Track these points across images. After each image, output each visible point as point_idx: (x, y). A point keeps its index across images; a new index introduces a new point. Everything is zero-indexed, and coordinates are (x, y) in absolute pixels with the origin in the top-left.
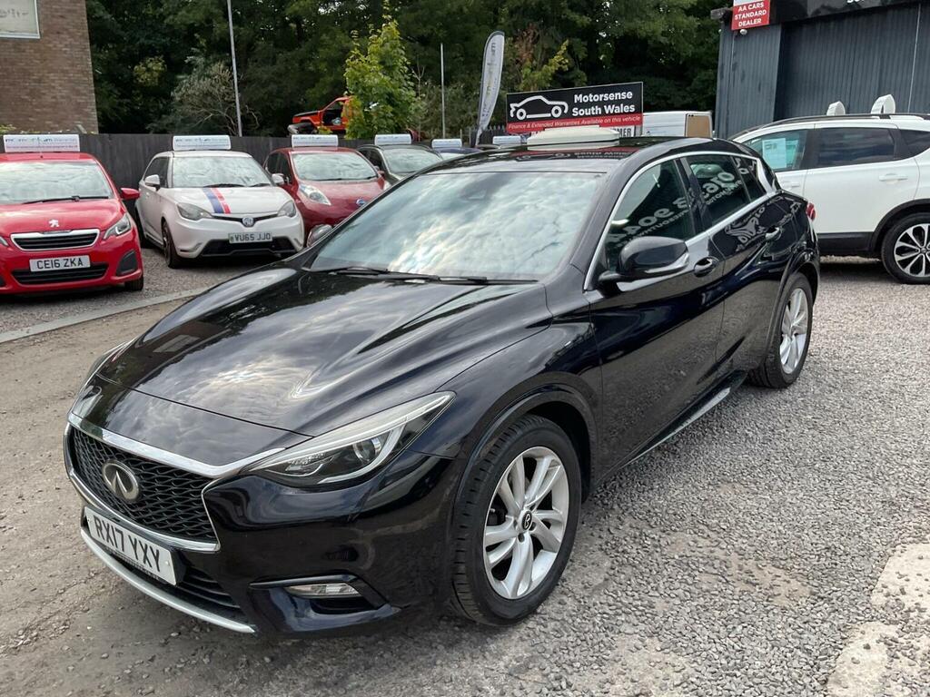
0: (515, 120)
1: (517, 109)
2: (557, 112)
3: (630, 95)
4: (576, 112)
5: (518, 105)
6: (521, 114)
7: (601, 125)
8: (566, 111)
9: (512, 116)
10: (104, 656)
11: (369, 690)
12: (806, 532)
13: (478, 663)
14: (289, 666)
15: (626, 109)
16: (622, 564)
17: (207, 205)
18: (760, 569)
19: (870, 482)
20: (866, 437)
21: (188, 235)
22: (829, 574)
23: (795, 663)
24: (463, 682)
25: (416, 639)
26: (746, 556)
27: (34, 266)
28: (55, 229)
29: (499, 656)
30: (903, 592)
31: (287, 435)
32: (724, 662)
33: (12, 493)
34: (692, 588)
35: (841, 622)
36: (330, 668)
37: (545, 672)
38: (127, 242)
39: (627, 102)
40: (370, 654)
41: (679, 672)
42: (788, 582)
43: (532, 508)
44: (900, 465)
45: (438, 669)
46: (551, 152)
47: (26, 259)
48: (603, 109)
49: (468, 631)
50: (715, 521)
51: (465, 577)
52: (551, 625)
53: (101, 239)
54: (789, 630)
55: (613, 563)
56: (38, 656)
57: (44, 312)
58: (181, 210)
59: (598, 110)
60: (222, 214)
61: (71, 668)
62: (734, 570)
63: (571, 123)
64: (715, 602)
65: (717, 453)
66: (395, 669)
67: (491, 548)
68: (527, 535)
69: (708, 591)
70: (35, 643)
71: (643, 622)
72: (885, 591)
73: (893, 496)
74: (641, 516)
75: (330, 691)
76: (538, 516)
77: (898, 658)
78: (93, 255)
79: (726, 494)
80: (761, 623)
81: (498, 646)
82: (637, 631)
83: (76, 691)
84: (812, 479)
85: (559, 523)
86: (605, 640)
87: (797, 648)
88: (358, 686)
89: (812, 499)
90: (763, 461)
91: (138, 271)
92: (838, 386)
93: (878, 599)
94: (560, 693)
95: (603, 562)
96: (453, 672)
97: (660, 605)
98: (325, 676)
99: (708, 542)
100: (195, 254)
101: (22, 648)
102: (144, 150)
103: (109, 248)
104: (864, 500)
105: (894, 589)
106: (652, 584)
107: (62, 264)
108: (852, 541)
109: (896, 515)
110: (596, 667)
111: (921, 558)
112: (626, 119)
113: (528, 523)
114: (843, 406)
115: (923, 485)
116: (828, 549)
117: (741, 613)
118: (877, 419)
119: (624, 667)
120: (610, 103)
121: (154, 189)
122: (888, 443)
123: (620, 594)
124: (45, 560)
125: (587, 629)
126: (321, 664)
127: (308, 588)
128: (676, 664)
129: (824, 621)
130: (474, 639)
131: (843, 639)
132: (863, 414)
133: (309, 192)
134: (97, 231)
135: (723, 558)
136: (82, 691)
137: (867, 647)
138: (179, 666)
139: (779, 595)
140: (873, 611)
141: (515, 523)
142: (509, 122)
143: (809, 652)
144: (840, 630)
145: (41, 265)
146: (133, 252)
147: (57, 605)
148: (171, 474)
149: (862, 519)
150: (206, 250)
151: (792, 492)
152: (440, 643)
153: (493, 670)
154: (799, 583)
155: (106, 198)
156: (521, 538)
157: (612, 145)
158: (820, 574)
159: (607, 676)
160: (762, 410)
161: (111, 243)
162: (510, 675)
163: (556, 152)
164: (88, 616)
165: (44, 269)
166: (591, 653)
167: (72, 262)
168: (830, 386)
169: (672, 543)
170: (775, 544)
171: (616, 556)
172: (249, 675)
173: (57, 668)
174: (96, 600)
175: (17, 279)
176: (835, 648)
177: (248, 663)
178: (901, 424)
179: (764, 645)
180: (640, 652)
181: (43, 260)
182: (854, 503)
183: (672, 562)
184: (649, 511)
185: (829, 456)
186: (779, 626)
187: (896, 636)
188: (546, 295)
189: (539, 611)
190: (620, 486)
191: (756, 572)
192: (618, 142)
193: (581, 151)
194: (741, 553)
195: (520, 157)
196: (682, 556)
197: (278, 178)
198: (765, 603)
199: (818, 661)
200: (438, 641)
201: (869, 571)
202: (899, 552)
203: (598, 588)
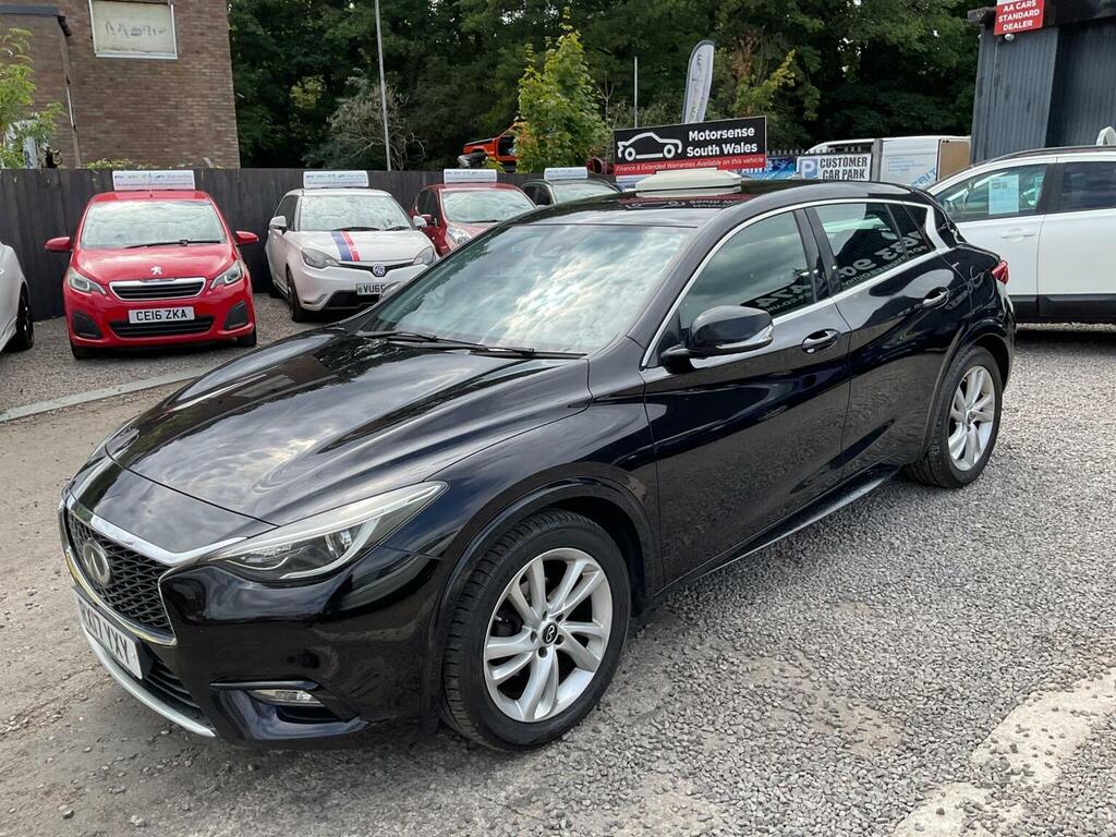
0: (623, 161)
1: (625, 148)
2: (669, 151)
3: (751, 132)
4: (691, 152)
5: (627, 144)
6: (630, 154)
7: (720, 168)
8: (679, 151)
9: (620, 156)
10: (88, 749)
11: (348, 810)
12: (923, 667)
13: (477, 791)
14: (272, 777)
15: (747, 148)
16: (683, 691)
17: (334, 251)
18: (850, 708)
19: (1028, 611)
20: (1042, 555)
21: (312, 284)
22: (933, 721)
23: (846, 825)
24: (453, 810)
25: (417, 760)
26: (838, 692)
27: (134, 317)
28: (157, 277)
29: (502, 785)
30: (1014, 749)
31: (252, 523)
32: (760, 814)
33: (50, 569)
34: (757, 725)
35: (924, 780)
36: (315, 782)
37: (547, 808)
38: (238, 293)
39: (748, 140)
40: (363, 771)
41: (704, 821)
42: (879, 727)
43: (559, 618)
44: (1074, 592)
45: (430, 794)
46: (664, 200)
47: (124, 310)
48: (721, 150)
49: (479, 755)
50: (817, 647)
51: (458, 693)
52: (575, 755)
53: (208, 288)
54: (855, 784)
55: (674, 688)
56: (22, 744)
57: (142, 368)
58: (305, 256)
59: (716, 149)
60: (350, 262)
61: (50, 759)
62: (817, 708)
63: (686, 165)
64: (778, 744)
65: (848, 565)
66: (384, 790)
67: (496, 663)
68: (551, 649)
69: (775, 730)
70: (25, 731)
71: (683, 760)
72: (993, 746)
73: (1051, 630)
74: (727, 636)
75: (306, 808)
76: (566, 628)
77: (974, 829)
78: (197, 307)
79: (844, 614)
80: (823, 773)
81: (505, 775)
82: (670, 770)
83: (48, 783)
84: (957, 602)
85: (599, 638)
86: (630, 777)
87: (855, 806)
88: (338, 805)
89: (946, 627)
90: (902, 577)
91: (249, 325)
92: (1030, 488)
93: (981, 755)
94: (557, 832)
95: (664, 686)
96: (444, 799)
97: (711, 741)
98: (306, 790)
99: (797, 672)
100: (319, 306)
101: (10, 734)
102: (276, 187)
103: (217, 299)
104: (1012, 634)
105: (1004, 745)
106: (710, 717)
107: (164, 315)
108: (977, 683)
109: (1046, 654)
110: (608, 807)
111: (1056, 710)
112: (748, 161)
113: (552, 635)
114: (1026, 514)
115: (1095, 619)
116: (943, 690)
117: (804, 759)
118: (1064, 532)
119: (642, 810)
120: (728, 141)
121: (280, 232)
122: (1068, 563)
123: (667, 725)
124: (61, 643)
125: (612, 764)
126: (307, 777)
127: (272, 693)
128: (703, 811)
129: (902, 777)
130: (482, 764)
131: (917, 800)
132: (1049, 525)
133: (457, 236)
134: (203, 280)
135: (808, 691)
136: (54, 785)
137: (941, 812)
138: (158, 767)
139: (862, 741)
140: (968, 770)
141: (533, 636)
142: (617, 163)
143: (867, 812)
144: (918, 789)
145: (142, 316)
146: (242, 303)
147: (58, 692)
148: (136, 559)
149: (1001, 656)
150: (332, 302)
151: (925, 618)
152: (441, 766)
153: (490, 800)
154: (892, 730)
155: (218, 242)
156: (542, 652)
157: (730, 191)
158: (921, 719)
159: (617, 819)
160: (921, 514)
161: (219, 293)
162: (508, 807)
163: (669, 200)
164: (84, 706)
165: (144, 321)
166: (607, 791)
167: (174, 314)
168: (1018, 488)
169: (753, 670)
170: (880, 681)
171: (680, 681)
172: (227, 783)
173: (37, 758)
174: (97, 689)
175: (116, 331)
176: (902, 809)
177: (230, 769)
178: (1093, 540)
179: (818, 799)
180: (667, 794)
181: (143, 311)
182: (998, 636)
183: (744, 692)
184: (740, 630)
185: (987, 575)
186: (845, 779)
187: (982, 802)
188: (589, 373)
189: (565, 738)
190: (716, 598)
191: (843, 713)
192: (739, 188)
193: (697, 199)
194: (833, 689)
195: (630, 205)
196: (759, 686)
197: (420, 220)
198: (840, 749)
199: (873, 824)
200: (442, 763)
201: (984, 720)
202: (1031, 701)
203: (644, 717)
